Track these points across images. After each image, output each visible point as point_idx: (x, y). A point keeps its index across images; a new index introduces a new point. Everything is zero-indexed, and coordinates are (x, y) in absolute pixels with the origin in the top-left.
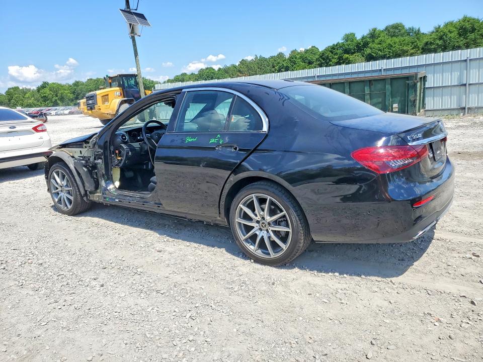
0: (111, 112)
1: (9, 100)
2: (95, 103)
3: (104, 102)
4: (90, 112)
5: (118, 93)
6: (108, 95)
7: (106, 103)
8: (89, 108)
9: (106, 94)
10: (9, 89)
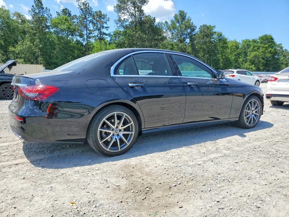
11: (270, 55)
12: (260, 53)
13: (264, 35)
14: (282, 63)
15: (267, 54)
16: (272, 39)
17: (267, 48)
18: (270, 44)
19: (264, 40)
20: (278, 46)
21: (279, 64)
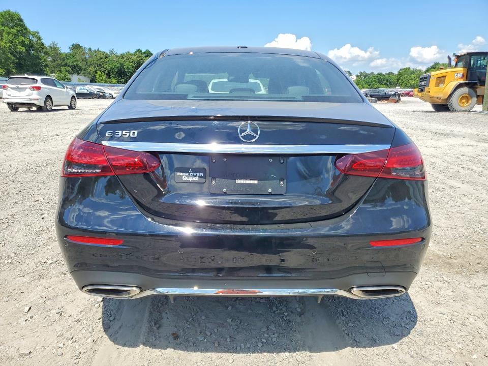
0: (441, 96)
1: (398, 81)
2: (427, 85)
3: (437, 84)
4: (420, 94)
5: (460, 75)
6: (445, 76)
7: (441, 86)
8: (420, 90)
9: (444, 75)
10: (401, 69)
11: (23, 49)
12: (5, 43)
13: (5, 10)
14: (46, 66)
15: (19, 47)
16: (20, 20)
17: (15, 36)
18: (19, 29)
19: (6, 19)
20: (34, 35)
21: (42, 66)
